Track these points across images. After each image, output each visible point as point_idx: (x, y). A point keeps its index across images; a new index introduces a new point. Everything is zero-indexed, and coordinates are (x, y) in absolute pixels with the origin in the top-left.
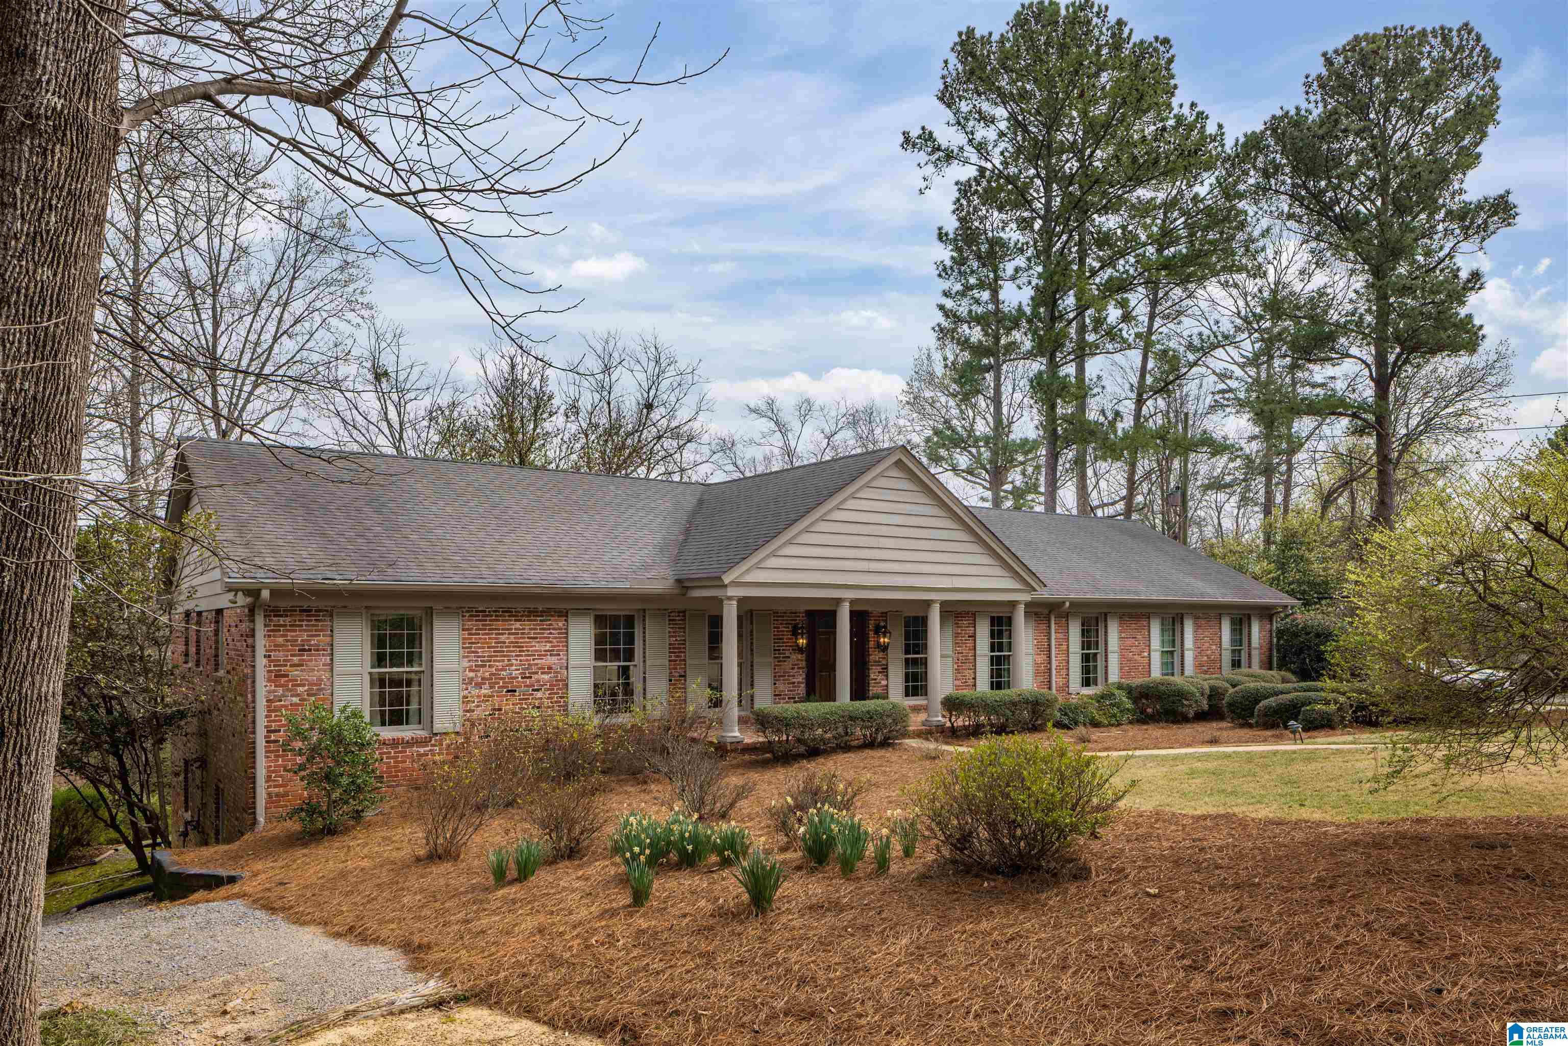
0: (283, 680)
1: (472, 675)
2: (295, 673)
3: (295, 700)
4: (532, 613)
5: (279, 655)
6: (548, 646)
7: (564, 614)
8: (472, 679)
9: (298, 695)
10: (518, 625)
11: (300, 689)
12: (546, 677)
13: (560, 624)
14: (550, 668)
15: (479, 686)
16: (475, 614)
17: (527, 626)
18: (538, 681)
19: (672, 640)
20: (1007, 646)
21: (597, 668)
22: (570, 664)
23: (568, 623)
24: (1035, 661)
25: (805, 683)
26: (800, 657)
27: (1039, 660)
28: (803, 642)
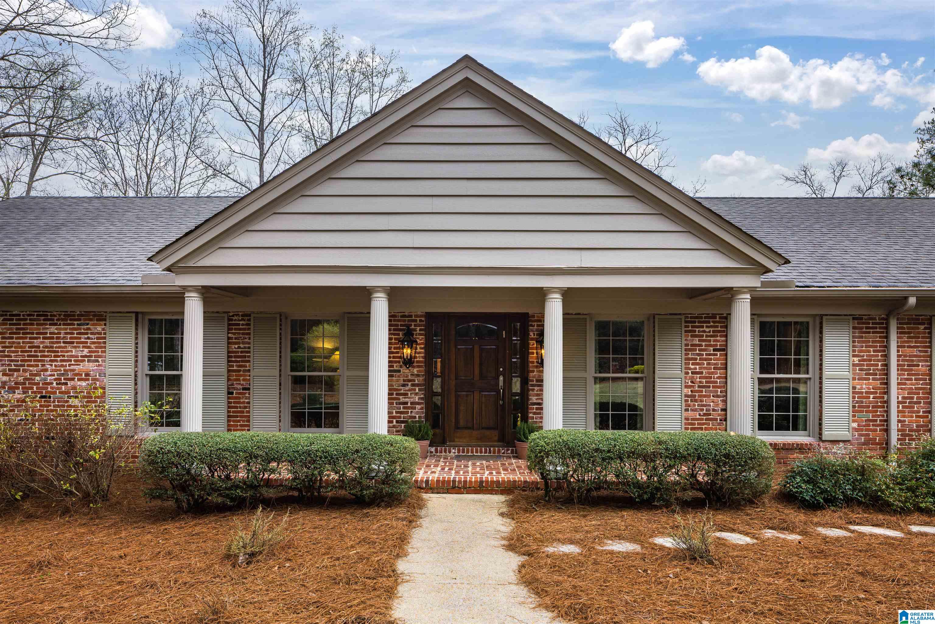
1: (4, 379)
4: (69, 317)
6: (86, 352)
7: (101, 318)
10: (53, 329)
12: (84, 384)
13: (99, 329)
14: (87, 375)
15: (11, 391)
16: (9, 316)
17: (63, 330)
18: (74, 388)
19: (234, 347)
20: (799, 366)
21: (152, 377)
22: (109, 371)
23: (107, 328)
24: (854, 388)
25: (427, 404)
26: (415, 371)
27: (864, 386)
28: (407, 351)
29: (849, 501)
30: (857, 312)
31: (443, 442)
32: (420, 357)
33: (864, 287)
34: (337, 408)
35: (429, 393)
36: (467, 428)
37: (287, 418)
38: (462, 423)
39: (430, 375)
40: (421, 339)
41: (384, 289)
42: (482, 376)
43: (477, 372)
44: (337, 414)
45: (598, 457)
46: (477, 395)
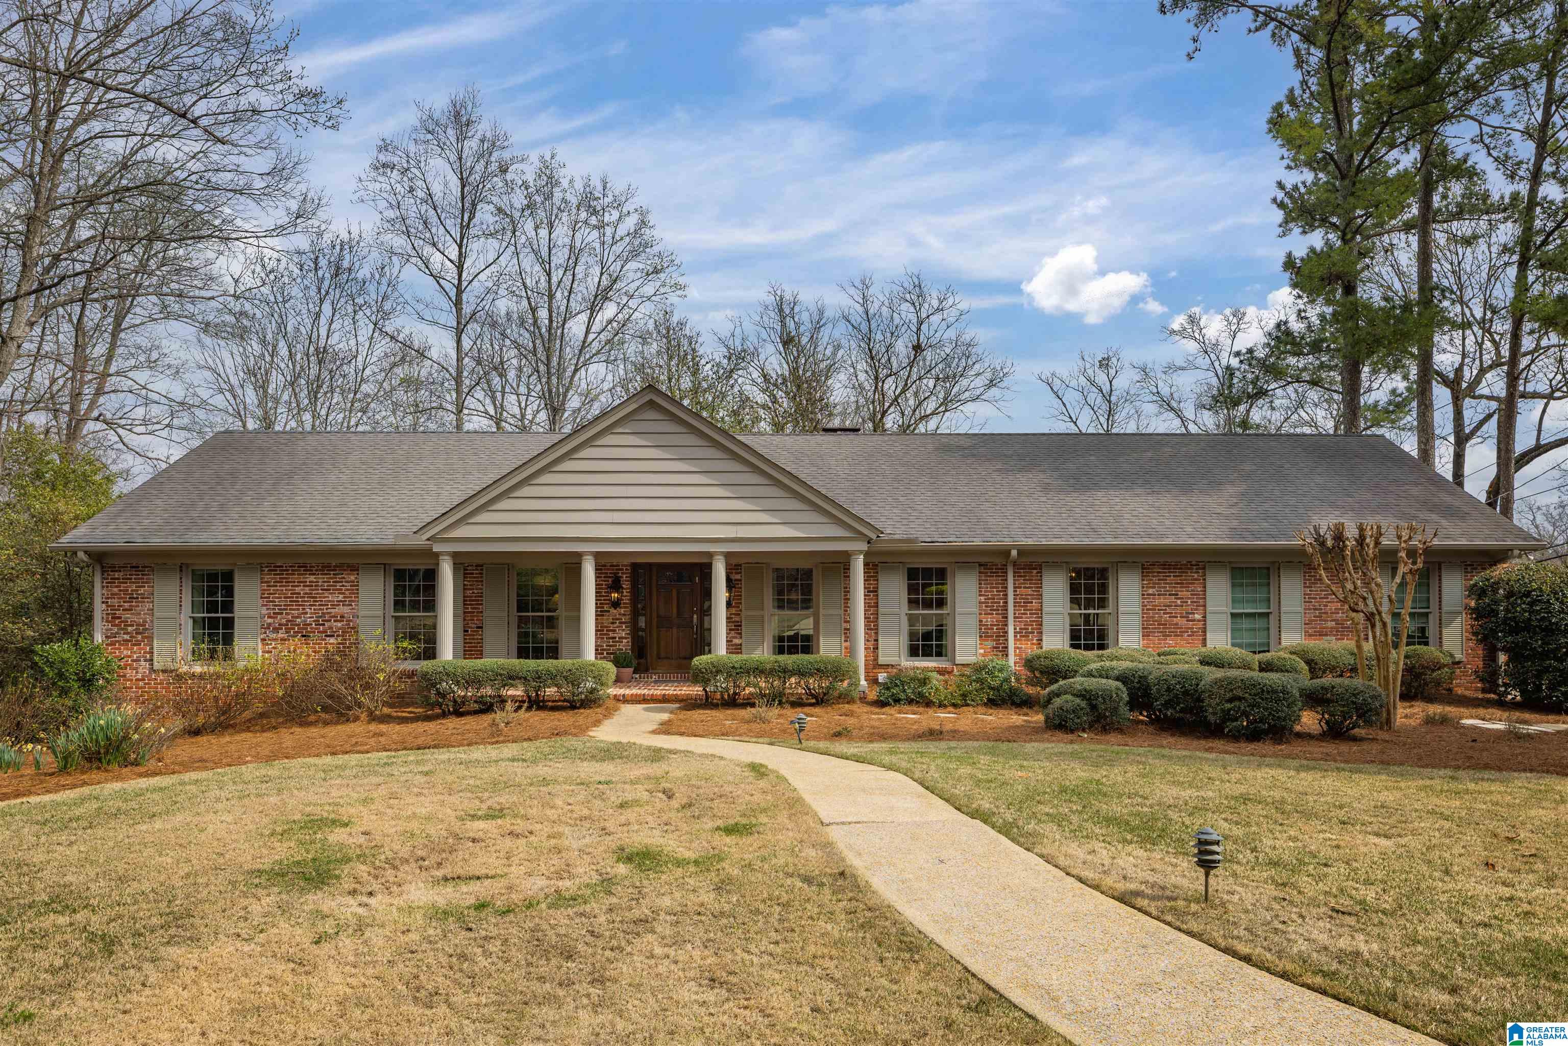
0: (117, 621)
1: (270, 621)
2: (127, 616)
3: (127, 637)
4: (326, 568)
5: (115, 602)
6: (341, 597)
7: (354, 569)
8: (270, 624)
9: (128, 633)
10: (312, 578)
11: (130, 629)
12: (339, 625)
13: (352, 578)
14: (342, 617)
15: (276, 630)
16: (273, 568)
17: (321, 579)
18: (331, 628)
19: (469, 592)
20: (941, 603)
21: (396, 618)
22: (361, 613)
23: (360, 577)
24: (981, 621)
25: (633, 638)
26: (622, 611)
27: (988, 620)
28: (615, 595)
29: (910, 702)
30: (983, 560)
31: (646, 670)
32: (626, 600)
33: (978, 542)
34: (557, 642)
35: (635, 629)
36: (667, 658)
37: (515, 651)
38: (663, 655)
39: (635, 614)
40: (626, 585)
41: (592, 553)
42: (679, 614)
43: (675, 610)
44: (557, 648)
45: (734, 673)
46: (675, 630)
